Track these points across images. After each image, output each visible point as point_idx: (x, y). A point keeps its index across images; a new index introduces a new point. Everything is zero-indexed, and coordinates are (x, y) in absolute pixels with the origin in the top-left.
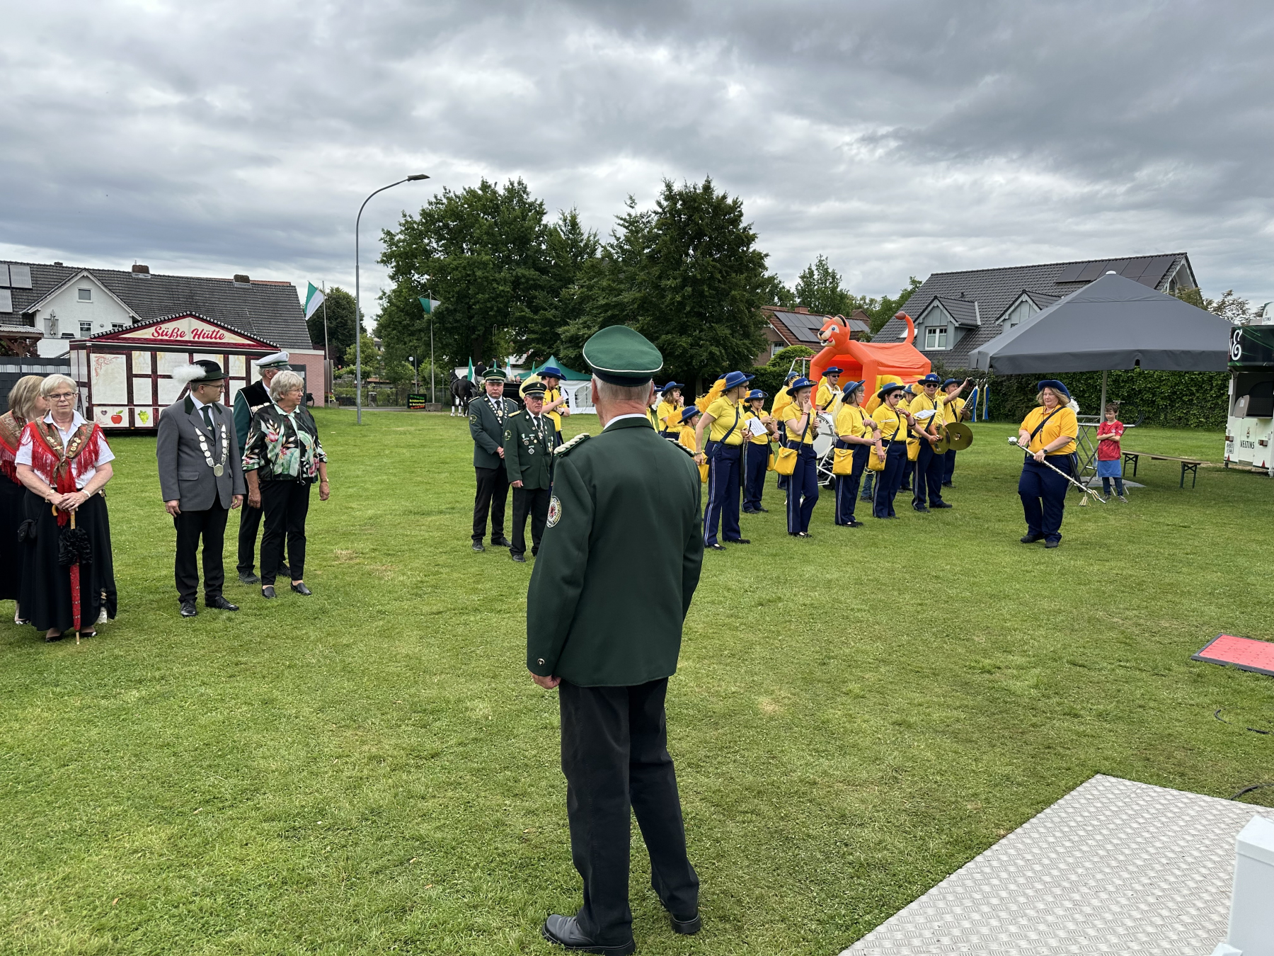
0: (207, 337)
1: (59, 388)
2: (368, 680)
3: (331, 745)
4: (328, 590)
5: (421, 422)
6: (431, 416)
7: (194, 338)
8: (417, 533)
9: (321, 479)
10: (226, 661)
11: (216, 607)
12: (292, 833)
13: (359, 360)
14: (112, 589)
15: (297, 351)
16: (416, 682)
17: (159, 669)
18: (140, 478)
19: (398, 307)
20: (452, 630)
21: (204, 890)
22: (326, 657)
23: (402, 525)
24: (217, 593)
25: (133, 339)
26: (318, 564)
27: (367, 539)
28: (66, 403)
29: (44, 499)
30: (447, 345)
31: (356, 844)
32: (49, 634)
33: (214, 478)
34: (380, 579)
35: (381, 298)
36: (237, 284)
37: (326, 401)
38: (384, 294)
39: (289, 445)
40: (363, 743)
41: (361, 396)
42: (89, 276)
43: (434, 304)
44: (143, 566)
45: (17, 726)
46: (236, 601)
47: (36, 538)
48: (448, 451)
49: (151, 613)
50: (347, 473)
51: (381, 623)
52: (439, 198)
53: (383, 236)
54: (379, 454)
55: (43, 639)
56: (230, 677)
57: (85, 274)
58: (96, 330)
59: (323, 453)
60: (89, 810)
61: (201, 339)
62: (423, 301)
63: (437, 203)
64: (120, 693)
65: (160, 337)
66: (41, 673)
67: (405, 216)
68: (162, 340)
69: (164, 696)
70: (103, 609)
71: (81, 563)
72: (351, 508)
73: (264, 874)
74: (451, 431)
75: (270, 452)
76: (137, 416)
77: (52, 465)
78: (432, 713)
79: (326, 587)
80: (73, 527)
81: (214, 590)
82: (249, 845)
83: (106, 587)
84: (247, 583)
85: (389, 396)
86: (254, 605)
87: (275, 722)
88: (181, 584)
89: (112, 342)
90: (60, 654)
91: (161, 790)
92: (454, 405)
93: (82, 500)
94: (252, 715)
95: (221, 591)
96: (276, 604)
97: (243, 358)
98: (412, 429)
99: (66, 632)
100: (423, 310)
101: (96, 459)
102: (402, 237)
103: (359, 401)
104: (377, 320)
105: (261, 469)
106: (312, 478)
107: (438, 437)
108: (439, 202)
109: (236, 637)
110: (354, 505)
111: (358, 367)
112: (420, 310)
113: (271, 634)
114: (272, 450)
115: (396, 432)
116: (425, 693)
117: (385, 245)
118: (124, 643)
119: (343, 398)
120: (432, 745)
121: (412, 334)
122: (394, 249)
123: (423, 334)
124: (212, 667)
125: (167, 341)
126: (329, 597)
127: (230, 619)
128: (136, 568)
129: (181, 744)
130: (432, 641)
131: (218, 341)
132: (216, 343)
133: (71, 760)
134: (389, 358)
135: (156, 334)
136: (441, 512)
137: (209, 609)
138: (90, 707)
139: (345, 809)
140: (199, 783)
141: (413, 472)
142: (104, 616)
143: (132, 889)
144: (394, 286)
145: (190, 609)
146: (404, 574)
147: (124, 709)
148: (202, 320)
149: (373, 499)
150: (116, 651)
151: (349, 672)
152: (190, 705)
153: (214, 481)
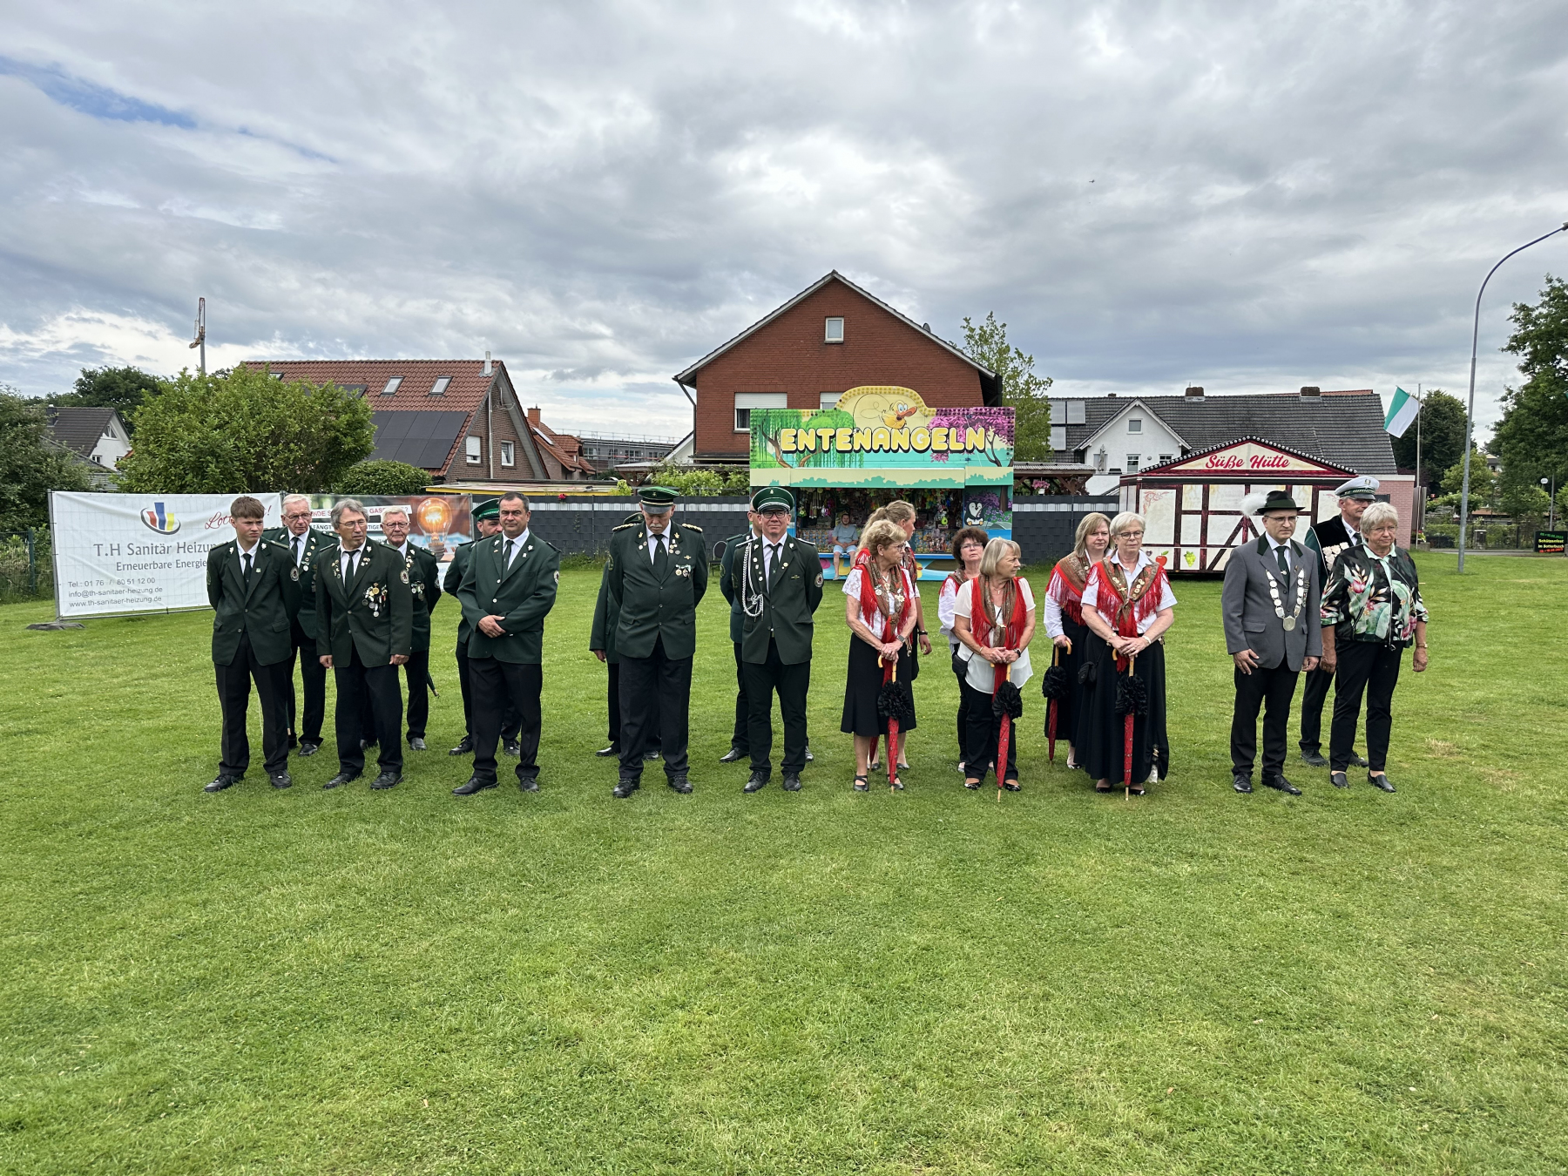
0: (1268, 465)
1: (1130, 526)
2: (1480, 922)
3: (1429, 994)
4: (1420, 790)
5: (1558, 572)
7: (1253, 466)
8: (1552, 731)
9: (1418, 644)
10: (1287, 853)
11: (1274, 787)
12: (1374, 1088)
13: (1466, 486)
14: (1165, 746)
16: (1558, 944)
17: (1211, 846)
18: (1186, 627)
19: (1530, 409)
21: (1267, 1116)
22: (1418, 878)
23: (1529, 717)
24: (1277, 770)
25: (1185, 472)
26: (1404, 755)
27: (1474, 731)
28: (1135, 542)
29: (1105, 642)
31: (1466, 1135)
32: (1100, 783)
33: (1282, 632)
34: (1495, 787)
35: (1504, 399)
36: (1304, 399)
37: (1413, 541)
38: (1510, 392)
40: (1476, 1004)
41: (1466, 535)
42: (1142, 405)
44: (1191, 727)
45: (1073, 872)
46: (1299, 784)
47: (1095, 682)
49: (1201, 781)
50: (1444, 639)
51: (1499, 849)
53: (1513, 312)
54: (1489, 616)
55: (1093, 788)
56: (1293, 874)
57: (1138, 403)
58: (1144, 464)
59: (1423, 610)
60: (1143, 981)
61: (1261, 468)
64: (1171, 863)
65: (1214, 468)
66: (1092, 823)
67: (1550, 281)
68: (1216, 471)
69: (1220, 878)
70: (1154, 767)
71: (1136, 713)
72: (1449, 685)
73: (1340, 1125)
76: (1182, 558)
77: (1115, 607)
79: (1416, 786)
80: (1131, 674)
81: (1274, 766)
82: (1320, 1084)
83: (1159, 744)
84: (1312, 763)
85: (1505, 535)
86: (1321, 793)
87: (1351, 943)
88: (1236, 753)
89: (1163, 476)
90: (1111, 807)
91: (1216, 983)
93: (1143, 646)
94: (1321, 927)
95: (1282, 769)
96: (1348, 796)
97: (1310, 488)
98: (1544, 581)
99: (1115, 785)
101: (1159, 603)
102: (1545, 311)
103: (1462, 540)
104: (1495, 429)
105: (1339, 625)
106: (1405, 642)
109: (1299, 828)
110: (1454, 682)
111: (1464, 496)
113: (1344, 832)
114: (1356, 603)
115: (1518, 586)
117: (1517, 325)
118: (1174, 808)
119: (1437, 537)
121: (1551, 445)
122: (1531, 328)
124: (1272, 857)
125: (1222, 471)
126: (1421, 800)
127: (1291, 805)
128: (1184, 728)
129: (1238, 938)
131: (1281, 468)
132: (1278, 472)
133: (1124, 922)
134: (1508, 482)
135: (1210, 465)
137: (1266, 788)
138: (1140, 870)
139: (1449, 1082)
140: (1259, 990)
141: (1545, 644)
142: (1154, 775)
143: (1187, 1083)
144: (1526, 379)
145: (1244, 784)
146: (1532, 787)
147: (1176, 882)
148: (1264, 445)
149: (1482, 677)
150: (1166, 816)
151: (1453, 905)
152: (1246, 895)
153: (1282, 637)
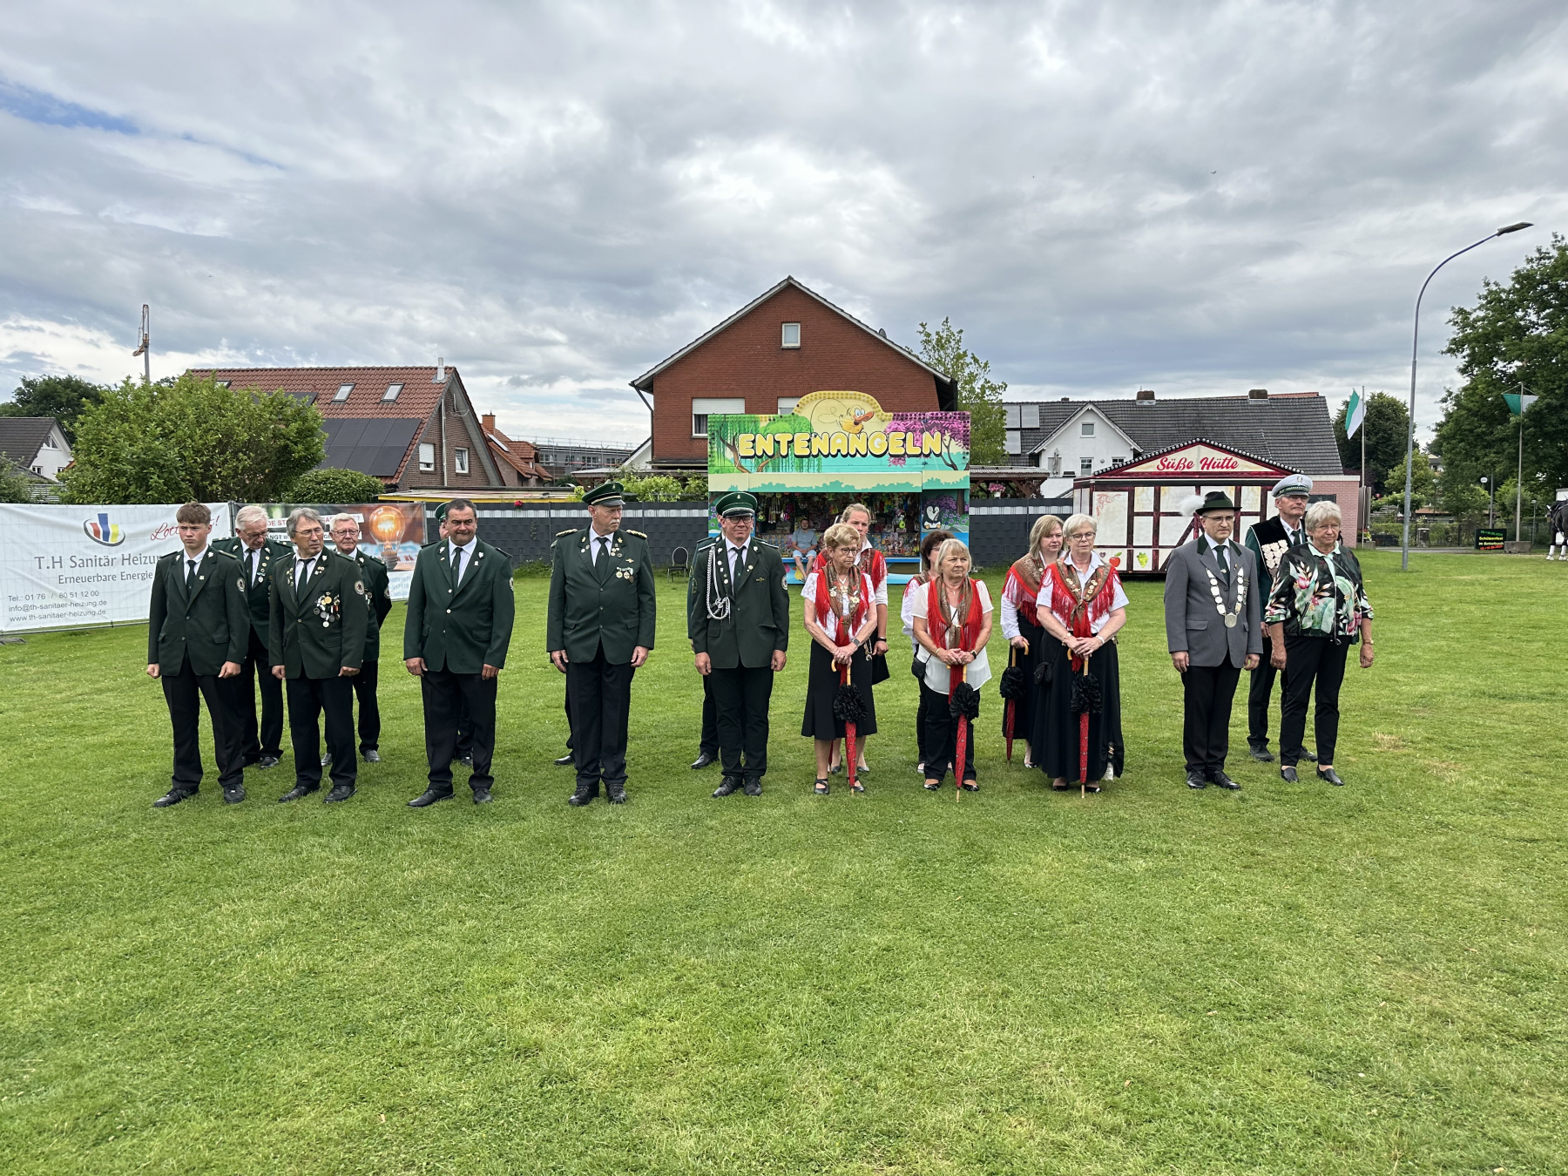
0: (1218, 467)
1: (1082, 527)
2: (1425, 910)
3: (1377, 982)
4: (1367, 783)
5: (1498, 569)
6: (1513, 561)
7: (1202, 468)
8: (1493, 723)
9: (1364, 640)
10: (1239, 847)
12: (1325, 1075)
13: (1409, 486)
14: (1120, 744)
15: (1324, 478)
16: (1499, 930)
17: (1166, 842)
18: (1139, 626)
19: (1469, 410)
20: (1555, 869)
21: (1221, 1106)
22: (1366, 869)
23: (1471, 710)
25: (1137, 474)
26: (1351, 749)
27: (1419, 724)
28: (1087, 543)
29: (1061, 642)
30: (1545, 457)
31: (1414, 1119)
32: (1056, 782)
33: (1224, 629)
34: (1439, 779)
35: (1444, 401)
36: (1252, 402)
37: (1359, 540)
38: (1450, 394)
39: (1322, 594)
40: (1421, 991)
41: (1410, 533)
42: (1094, 409)
43: (1527, 401)
44: (1145, 725)
45: (1031, 870)
47: (1051, 681)
48: (1542, 610)
49: (1155, 777)
50: (1389, 635)
51: (1443, 839)
52: (1544, 250)
53: (1452, 316)
54: (1433, 612)
55: (1050, 786)
56: (1245, 867)
57: (1090, 407)
58: (1097, 467)
59: (1368, 607)
60: (1100, 976)
61: (1211, 470)
62: (1510, 398)
63: (1540, 259)
64: (1126, 860)
65: (1165, 470)
66: (1049, 821)
67: (1487, 284)
68: (1167, 473)
69: (1174, 873)
70: (1110, 765)
71: (1091, 712)
72: (1394, 680)
73: (1292, 1112)
74: (1548, 582)
75: (1299, 601)
76: (1135, 559)
77: (1069, 608)
78: (1526, 977)
79: (1363, 779)
80: (1086, 673)
82: (1273, 1073)
83: (1114, 742)
84: (1261, 759)
85: (1447, 533)
86: (1272, 788)
87: (1302, 934)
88: (1188, 750)
89: (1116, 479)
90: (1067, 805)
91: (1171, 976)
92: (1554, 543)
93: (1097, 646)
94: (1273, 919)
95: (1222, 765)
96: (1298, 790)
97: (1258, 489)
98: (1484, 577)
99: (1072, 783)
100: (1509, 411)
101: (1111, 604)
102: (1482, 314)
103: (1406, 538)
104: (1436, 430)
105: (1286, 622)
106: (1351, 637)
107: (1525, 590)
108: (1543, 256)
109: (1252, 822)
110: (1400, 677)
111: (1407, 495)
112: (1503, 411)
113: (1294, 826)
114: (1301, 599)
115: (1459, 583)
116: (1513, 948)
117: (1455, 328)
118: (1129, 805)
119: (1382, 536)
120: (1527, 1021)
121: (1489, 445)
122: (1469, 331)
123: (1506, 445)
124: (1224, 851)
125: (1173, 473)
126: (1368, 793)
128: (1138, 726)
129: (1192, 931)
130: (1523, 877)
131: (1230, 470)
132: (1228, 473)
133: (1081, 918)
134: (1449, 482)
135: (1161, 467)
136: (1533, 698)
138: (1097, 867)
139: (1396, 1067)
140: (1213, 982)
141: (1486, 638)
142: (1110, 771)
143: (1143, 1075)
144: (1465, 381)
145: (1195, 780)
146: (1474, 778)
147: (1131, 878)
148: (1213, 447)
149: (1426, 672)
150: (1121, 813)
151: (1399, 894)
152: (1200, 889)
153: (1224, 633)
